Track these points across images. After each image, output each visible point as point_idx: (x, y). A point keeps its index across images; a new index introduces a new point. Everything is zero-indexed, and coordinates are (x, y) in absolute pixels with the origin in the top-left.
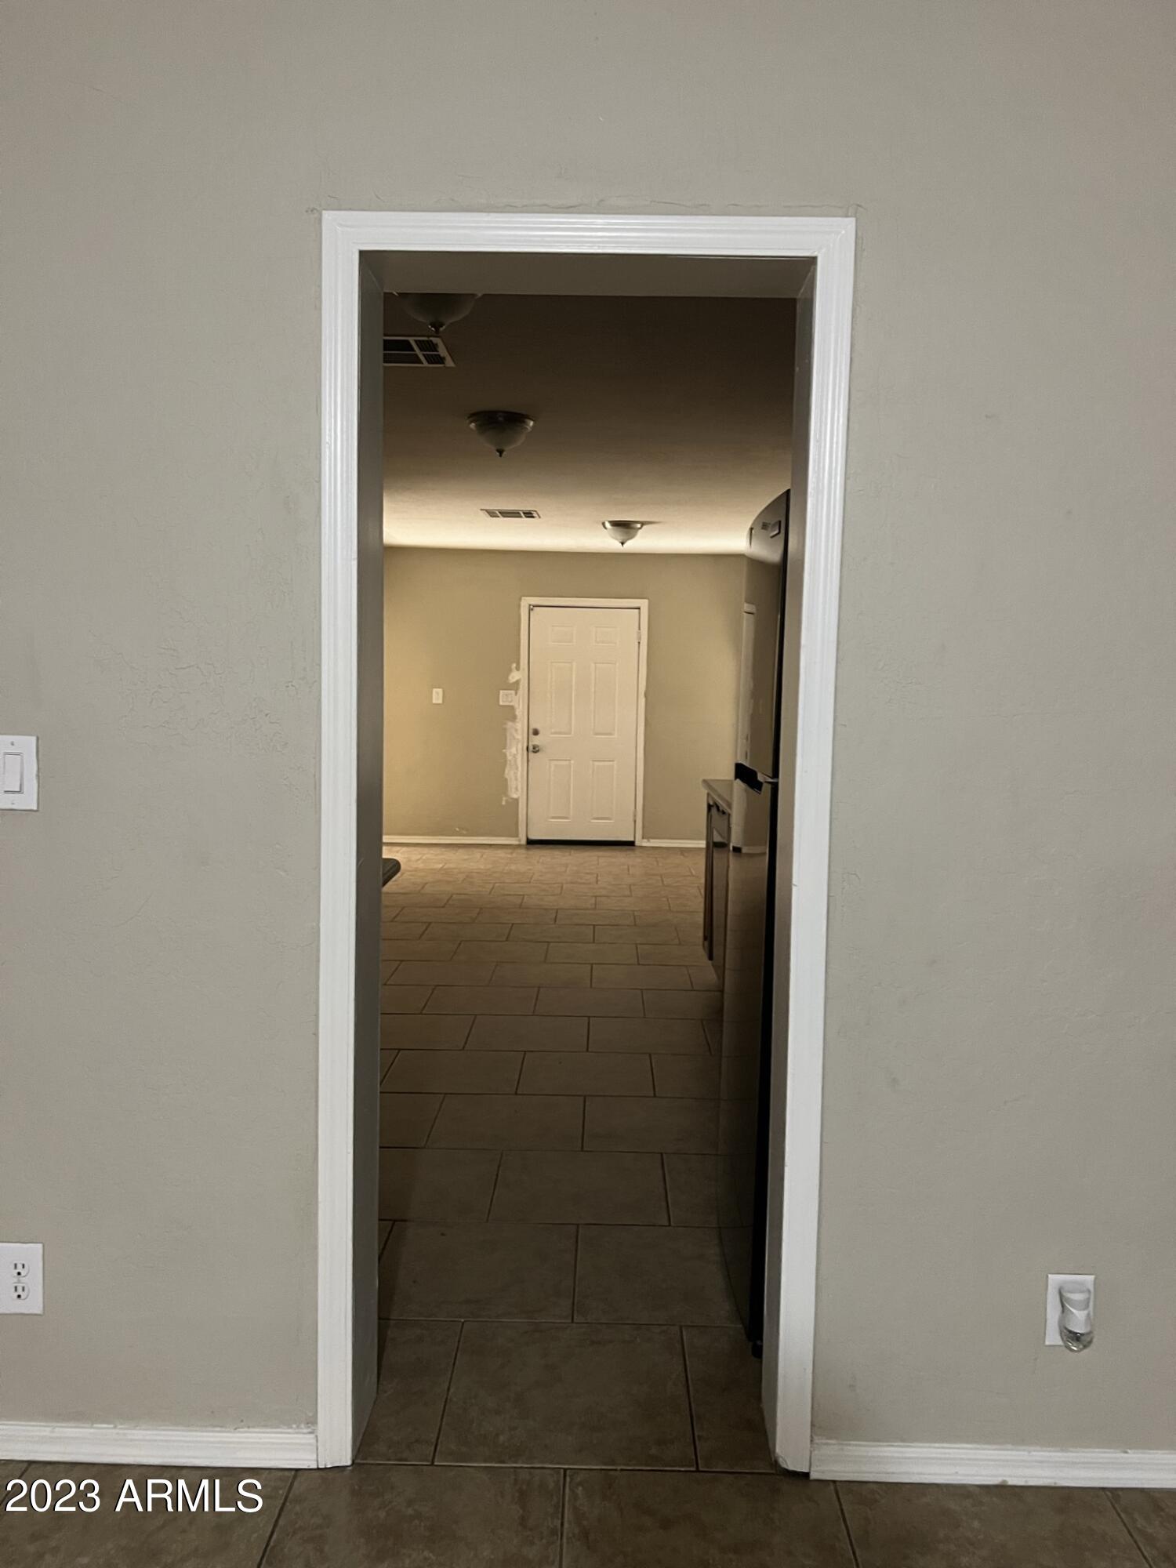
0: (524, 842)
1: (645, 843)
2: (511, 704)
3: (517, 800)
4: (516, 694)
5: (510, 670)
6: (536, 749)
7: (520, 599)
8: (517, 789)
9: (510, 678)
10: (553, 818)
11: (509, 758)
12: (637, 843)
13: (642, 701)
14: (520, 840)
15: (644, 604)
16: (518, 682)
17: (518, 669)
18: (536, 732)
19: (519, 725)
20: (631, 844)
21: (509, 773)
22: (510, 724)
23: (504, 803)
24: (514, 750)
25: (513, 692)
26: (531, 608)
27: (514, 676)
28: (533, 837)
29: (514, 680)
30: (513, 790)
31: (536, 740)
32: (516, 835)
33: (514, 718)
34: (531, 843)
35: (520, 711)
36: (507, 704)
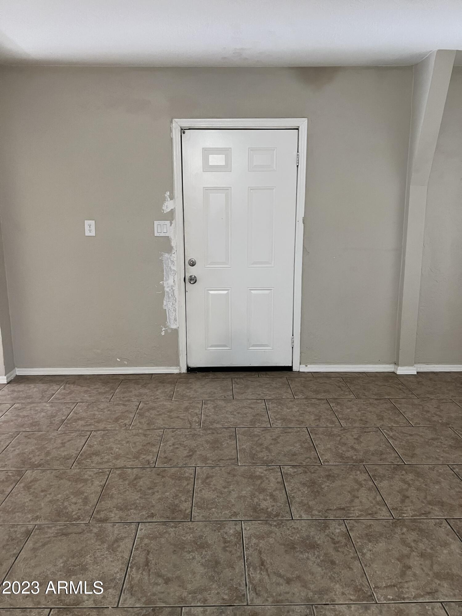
0: (184, 370)
1: (303, 369)
2: (167, 235)
3: (176, 332)
4: (171, 224)
5: (164, 200)
6: (193, 280)
7: (171, 122)
8: (175, 320)
9: (164, 208)
10: (212, 346)
11: (167, 289)
12: (295, 369)
13: (301, 226)
14: (180, 370)
15: (303, 123)
16: (172, 212)
17: (172, 197)
18: (193, 264)
19: (174, 257)
20: (290, 369)
21: (167, 304)
22: (166, 255)
23: (163, 333)
24: (171, 282)
25: (168, 223)
26: (183, 131)
27: (168, 206)
28: (193, 365)
29: (169, 210)
30: (172, 321)
31: (193, 271)
32: (178, 365)
33: (170, 249)
34: (190, 370)
35: (176, 242)
36: (162, 235)
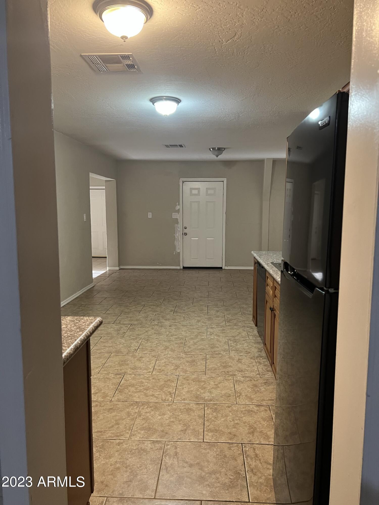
0: (182, 268)
1: (226, 268)
2: (176, 218)
3: (179, 253)
4: (178, 214)
5: (176, 205)
6: (186, 234)
7: (179, 179)
8: (179, 249)
9: (176, 208)
10: (192, 259)
11: (176, 237)
12: (223, 268)
13: (225, 215)
14: (180, 267)
15: (225, 180)
16: (179, 210)
17: (179, 205)
18: (186, 228)
19: (179, 226)
20: (221, 268)
21: (176, 243)
22: (176, 225)
23: (174, 254)
24: (178, 235)
26: (183, 182)
27: (178, 207)
28: (185, 266)
30: (178, 249)
31: (185, 231)
32: (179, 265)
33: (177, 223)
34: (184, 268)
35: (180, 221)
36: (175, 218)
